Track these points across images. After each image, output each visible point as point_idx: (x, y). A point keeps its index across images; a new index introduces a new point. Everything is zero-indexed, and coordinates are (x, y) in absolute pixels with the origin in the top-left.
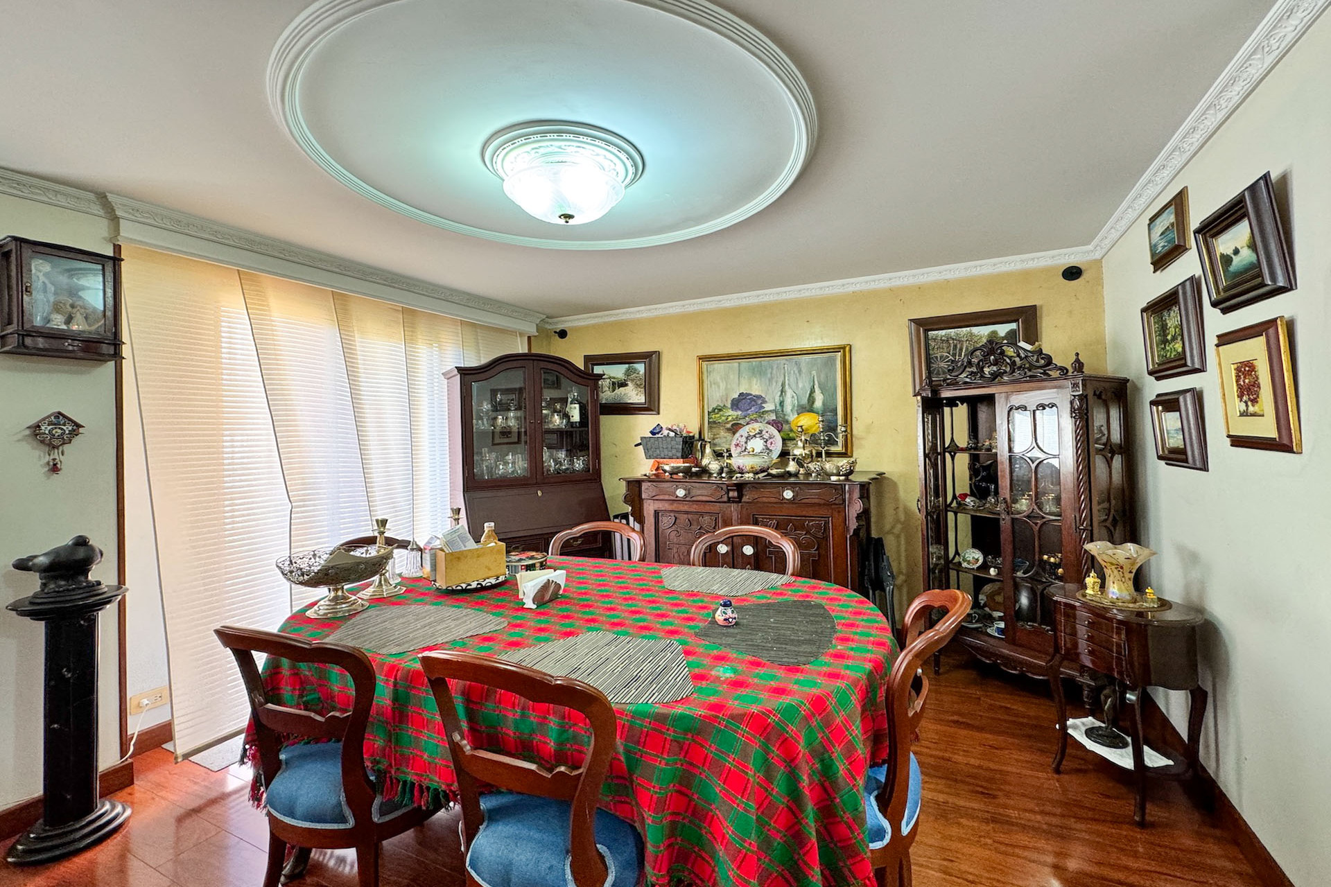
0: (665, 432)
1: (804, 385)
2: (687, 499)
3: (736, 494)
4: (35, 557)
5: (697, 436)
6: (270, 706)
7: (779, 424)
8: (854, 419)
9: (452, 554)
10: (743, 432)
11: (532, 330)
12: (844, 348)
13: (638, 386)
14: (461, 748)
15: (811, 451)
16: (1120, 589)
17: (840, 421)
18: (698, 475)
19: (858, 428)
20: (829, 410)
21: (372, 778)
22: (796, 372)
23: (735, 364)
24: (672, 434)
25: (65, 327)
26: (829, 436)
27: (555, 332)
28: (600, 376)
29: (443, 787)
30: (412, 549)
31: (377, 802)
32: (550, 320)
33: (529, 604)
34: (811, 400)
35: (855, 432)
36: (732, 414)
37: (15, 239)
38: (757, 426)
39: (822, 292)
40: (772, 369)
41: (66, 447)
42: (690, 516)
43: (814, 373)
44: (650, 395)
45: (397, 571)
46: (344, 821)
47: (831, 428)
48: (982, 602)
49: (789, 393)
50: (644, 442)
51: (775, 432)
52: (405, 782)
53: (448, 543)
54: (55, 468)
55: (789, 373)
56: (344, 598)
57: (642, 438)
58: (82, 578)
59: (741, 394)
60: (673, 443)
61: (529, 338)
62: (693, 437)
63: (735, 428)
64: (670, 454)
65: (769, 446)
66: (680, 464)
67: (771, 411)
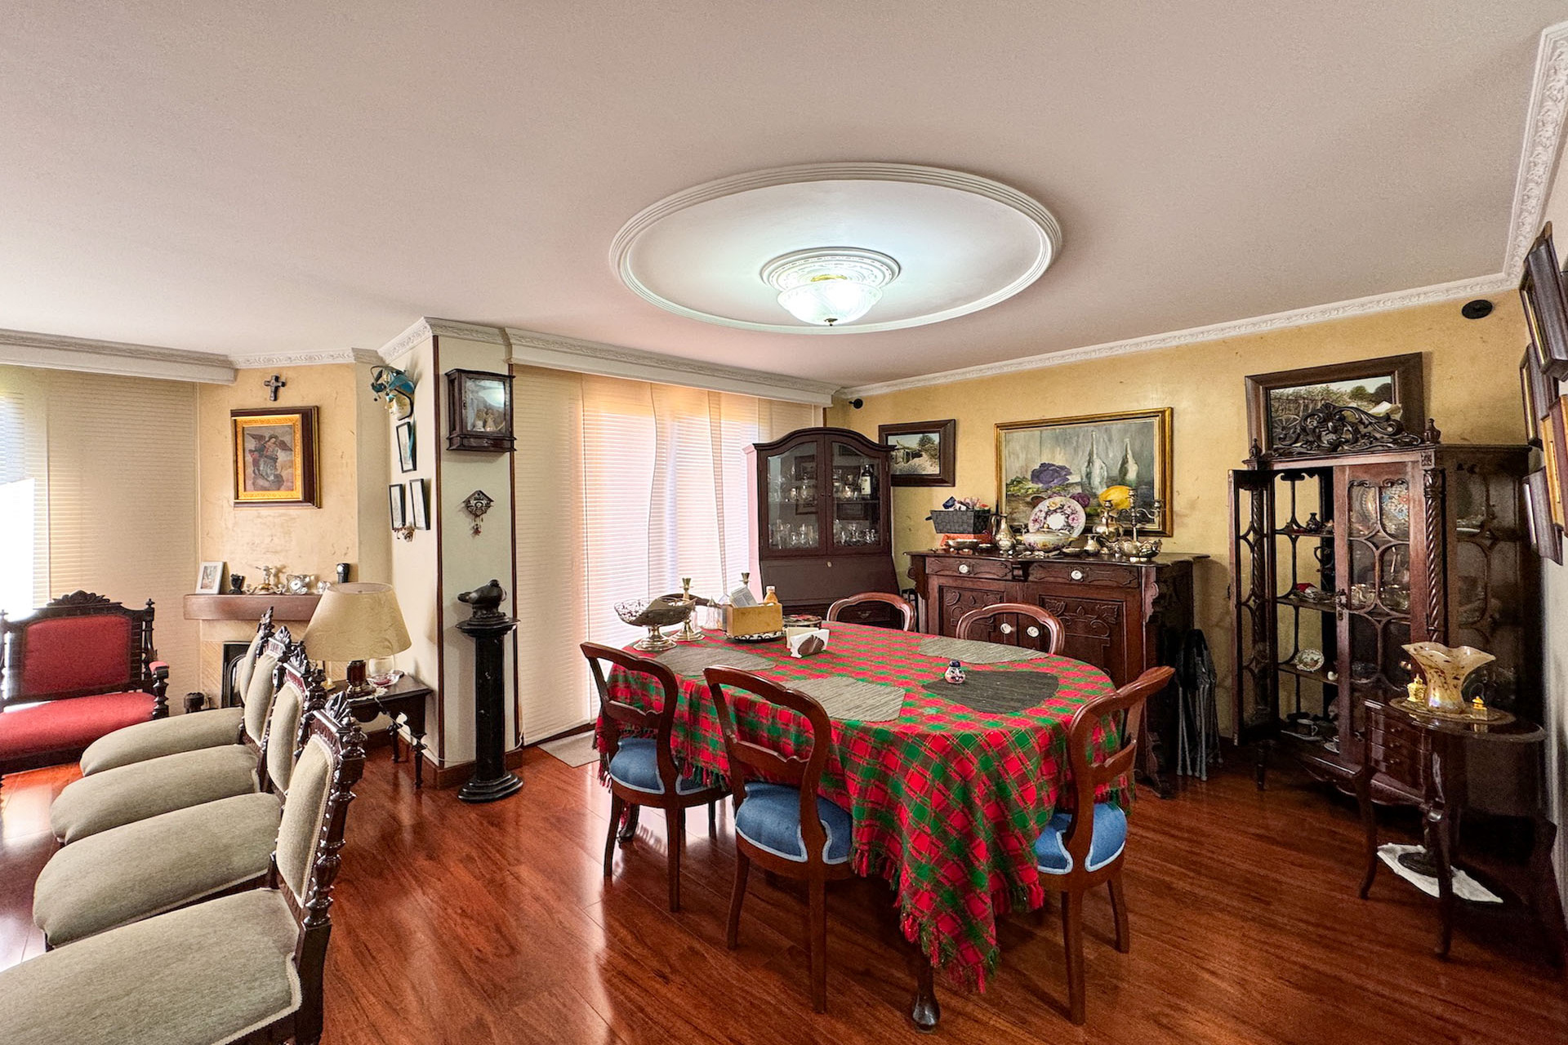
0: (958, 506)
1: (1114, 455)
2: (972, 575)
3: (1021, 572)
4: (470, 593)
5: (994, 510)
6: (612, 702)
7: (1084, 499)
8: (1175, 494)
9: (738, 610)
10: (1043, 506)
11: (828, 403)
12: (1163, 412)
13: (932, 456)
14: (731, 739)
15: (1117, 529)
16: (1442, 697)
17: (1157, 496)
18: (988, 551)
19: (1179, 504)
20: (1144, 482)
21: (676, 763)
22: (1106, 440)
23: (1036, 432)
24: (964, 508)
25: (483, 430)
26: (1143, 514)
27: (851, 403)
28: (893, 448)
29: (722, 773)
30: (711, 606)
31: (680, 778)
32: (846, 391)
33: (795, 654)
34: (1123, 470)
35: (1176, 508)
36: (1032, 487)
37: (458, 370)
38: (1058, 500)
39: (1138, 349)
40: (1078, 437)
41: (484, 516)
42: (974, 594)
43: (1127, 440)
44: (944, 468)
45: (700, 624)
46: (659, 789)
47: (1144, 501)
48: (1332, 714)
49: (1097, 463)
50: (934, 516)
51: (1079, 508)
52: (697, 767)
53: (735, 600)
54: (477, 531)
55: (1098, 442)
56: (659, 637)
57: (932, 512)
58: (495, 610)
59: (1043, 465)
60: (965, 518)
61: (824, 409)
62: (989, 511)
63: (1035, 501)
64: (961, 529)
65: (1070, 522)
66: (970, 539)
67: (1076, 483)
